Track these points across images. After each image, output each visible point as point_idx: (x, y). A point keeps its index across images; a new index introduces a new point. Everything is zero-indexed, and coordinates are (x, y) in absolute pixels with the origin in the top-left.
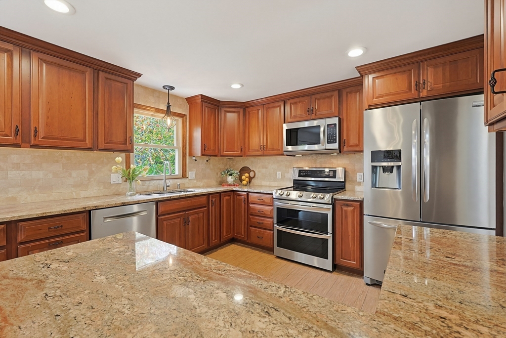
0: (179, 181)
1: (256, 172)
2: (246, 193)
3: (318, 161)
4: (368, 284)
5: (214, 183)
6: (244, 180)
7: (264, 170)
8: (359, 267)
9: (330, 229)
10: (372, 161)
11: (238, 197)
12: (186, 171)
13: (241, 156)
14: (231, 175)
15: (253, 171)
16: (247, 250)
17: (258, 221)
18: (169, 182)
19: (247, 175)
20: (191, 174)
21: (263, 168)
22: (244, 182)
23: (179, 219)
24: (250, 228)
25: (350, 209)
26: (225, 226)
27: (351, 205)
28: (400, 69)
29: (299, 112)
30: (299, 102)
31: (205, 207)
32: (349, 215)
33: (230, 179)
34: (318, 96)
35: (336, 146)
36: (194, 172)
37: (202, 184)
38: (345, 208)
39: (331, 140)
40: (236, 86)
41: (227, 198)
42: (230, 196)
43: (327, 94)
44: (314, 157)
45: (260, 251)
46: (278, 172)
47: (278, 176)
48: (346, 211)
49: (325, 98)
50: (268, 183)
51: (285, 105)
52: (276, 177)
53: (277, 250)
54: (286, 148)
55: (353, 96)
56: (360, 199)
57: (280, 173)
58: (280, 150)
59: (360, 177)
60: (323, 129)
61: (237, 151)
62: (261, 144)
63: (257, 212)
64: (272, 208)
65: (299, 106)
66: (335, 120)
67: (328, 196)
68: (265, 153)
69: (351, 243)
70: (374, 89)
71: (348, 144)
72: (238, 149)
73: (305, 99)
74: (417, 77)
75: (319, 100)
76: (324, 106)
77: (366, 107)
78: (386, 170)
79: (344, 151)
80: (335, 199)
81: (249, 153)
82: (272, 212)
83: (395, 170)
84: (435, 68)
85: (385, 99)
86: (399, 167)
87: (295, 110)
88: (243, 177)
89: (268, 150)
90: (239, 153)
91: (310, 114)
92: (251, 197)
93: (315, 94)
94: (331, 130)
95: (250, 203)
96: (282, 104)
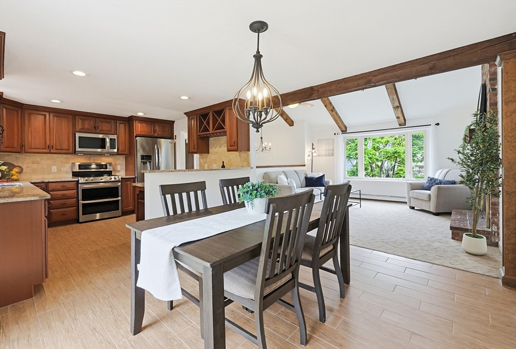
1: (23, 168)
3: (92, 159)
7: (35, 166)
9: (120, 194)
13: (19, 153)
15: (19, 167)
19: (15, 170)
21: (33, 163)
22: (15, 177)
28: (147, 123)
30: (87, 120)
32: (129, 185)
34: (101, 120)
35: (116, 150)
38: (127, 183)
39: (112, 147)
43: (108, 120)
44: (89, 156)
46: (53, 167)
49: (105, 122)
51: (74, 118)
52: (51, 171)
53: (82, 218)
54: (78, 149)
55: (122, 126)
56: (134, 177)
57: (56, 167)
58: (68, 150)
59: (119, 168)
60: (108, 140)
61: (16, 148)
62: (48, 143)
63: (60, 196)
64: (75, 191)
65: (86, 123)
66: (115, 137)
67: (120, 177)
68: (52, 151)
69: (130, 199)
70: (138, 128)
71: (120, 150)
72: (18, 145)
73: (91, 118)
74: (154, 127)
75: (102, 122)
76: (105, 126)
77: (135, 135)
78: (145, 163)
79: (118, 154)
80: (122, 179)
81: (29, 150)
82: (76, 193)
83: (148, 163)
84: (159, 126)
85: (143, 133)
86: (150, 162)
87: (83, 124)
88: (13, 172)
89: (56, 149)
90: (18, 150)
91: (95, 130)
92: (52, 186)
93: (99, 118)
94: (112, 142)
95: (51, 191)
96: (71, 116)
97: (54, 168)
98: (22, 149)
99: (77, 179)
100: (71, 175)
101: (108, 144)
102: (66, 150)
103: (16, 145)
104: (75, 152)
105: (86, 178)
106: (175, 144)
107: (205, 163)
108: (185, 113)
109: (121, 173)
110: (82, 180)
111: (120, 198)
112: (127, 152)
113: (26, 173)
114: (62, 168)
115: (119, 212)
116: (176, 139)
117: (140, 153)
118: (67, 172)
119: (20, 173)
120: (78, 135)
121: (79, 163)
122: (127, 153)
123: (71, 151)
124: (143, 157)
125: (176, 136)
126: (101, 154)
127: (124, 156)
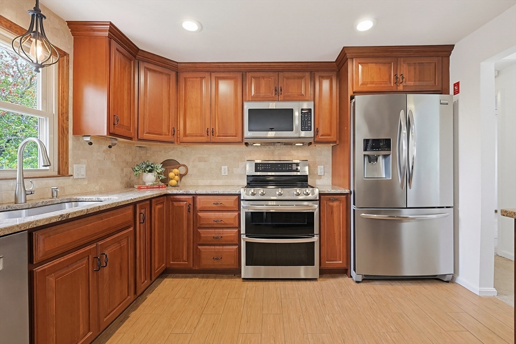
0: (53, 183)
1: (189, 167)
2: (191, 197)
3: (276, 152)
4: (358, 282)
5: (118, 185)
6: (172, 179)
7: (201, 165)
8: (345, 266)
9: (316, 231)
10: (365, 150)
11: (175, 204)
12: (67, 163)
14: (150, 171)
15: (184, 166)
16: (196, 282)
17: (214, 235)
18: (30, 186)
19: (176, 171)
20: (77, 169)
21: (199, 161)
22: (173, 182)
23: (85, 261)
24: (199, 247)
25: (335, 204)
26: (157, 252)
27: (336, 200)
29: (263, 91)
30: (263, 77)
31: (129, 227)
32: (335, 209)
33: (150, 178)
34: (287, 74)
35: (310, 134)
36: (84, 166)
37: (97, 188)
38: (331, 204)
39: (305, 126)
40: (190, 25)
41: (159, 206)
42: (163, 203)
43: (300, 74)
44: (272, 147)
45: (215, 278)
46: (223, 167)
47: (223, 172)
49: (294, 78)
50: (208, 182)
51: (244, 79)
52: (221, 172)
54: (248, 134)
55: (326, 84)
56: (347, 191)
57: (226, 167)
59: (320, 170)
60: (297, 114)
61: (166, 134)
62: (207, 127)
63: (213, 222)
64: (236, 214)
65: (263, 82)
66: (306, 105)
67: (317, 191)
68: (213, 140)
69: (337, 241)
70: (358, 72)
71: (320, 133)
72: (169, 132)
73: (271, 74)
74: (396, 70)
75: (288, 78)
76: (292, 87)
77: (350, 93)
78: (372, 159)
79: (316, 141)
80: (320, 194)
81: (185, 139)
82: (236, 219)
83: (381, 159)
84: (409, 65)
85: (369, 87)
86: (385, 156)
87: (257, 89)
88: (171, 175)
89: (218, 136)
90: (169, 138)
91: (278, 93)
92: (201, 202)
93: (283, 71)
94: (306, 115)
95: (201, 211)
96: (239, 75)
97: (225, 169)
98: (174, 138)
100: (246, 180)
101: (297, 122)
102: (233, 136)
103: (165, 130)
104: (244, 140)
106: (455, 106)
109: (323, 183)
111: (315, 239)
112: (333, 137)
114: (234, 169)
115: (312, 271)
116: (456, 92)
117: (361, 132)
118: (241, 177)
119: (182, 176)
120: (247, 107)
122: (335, 140)
124: (366, 141)
125: (457, 85)
126: (289, 143)
127: (330, 147)
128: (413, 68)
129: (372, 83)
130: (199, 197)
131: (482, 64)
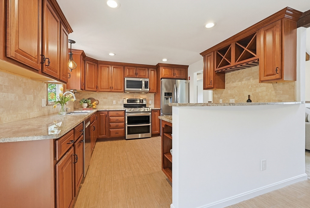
1: (99, 101)
2: (107, 112)
3: (135, 96)
7: (105, 100)
8: (159, 133)
9: (150, 122)
10: (165, 96)
11: (101, 114)
13: (96, 91)
15: (97, 100)
17: (116, 125)
19: (95, 102)
21: (104, 99)
22: (94, 107)
24: (110, 130)
25: (156, 113)
27: (156, 112)
28: (169, 68)
29: (131, 73)
30: (131, 69)
32: (156, 115)
34: (140, 68)
35: (148, 90)
38: (155, 113)
39: (146, 87)
40: (112, 54)
43: (143, 69)
44: (133, 94)
48: (155, 114)
49: (142, 70)
51: (124, 68)
52: (113, 103)
53: (127, 136)
54: (126, 89)
55: (153, 72)
56: (160, 109)
58: (121, 89)
59: (150, 102)
60: (143, 82)
61: (94, 88)
62: (110, 86)
63: (115, 120)
64: (124, 117)
65: (131, 71)
66: (147, 80)
67: (151, 109)
68: (112, 91)
69: (157, 125)
70: (163, 72)
71: (151, 89)
72: (95, 87)
73: (134, 68)
74: (174, 71)
75: (140, 70)
76: (142, 73)
77: (161, 78)
78: (167, 99)
79: (150, 92)
80: (152, 110)
81: (101, 90)
82: (124, 119)
83: (169, 98)
84: (177, 70)
85: (166, 76)
86: (171, 98)
87: (129, 72)
88: (94, 104)
89: (114, 89)
90: (95, 90)
91: (136, 75)
92: (111, 114)
93: (138, 67)
94: (146, 84)
95: (110, 117)
96: (122, 67)
97: (114, 102)
98: (97, 89)
99: (124, 110)
100: (123, 106)
101: (144, 85)
102: (120, 89)
104: (124, 91)
105: (130, 109)
106: (189, 84)
107: (219, 98)
108: (201, 54)
109: (152, 107)
110: (127, 110)
111: (150, 124)
112: (155, 91)
113: (100, 104)
114: (118, 102)
115: (149, 134)
116: (189, 80)
117: (164, 91)
118: (121, 105)
119: (97, 104)
120: (126, 79)
121: (128, 99)
122: (156, 92)
123: (122, 90)
124: (165, 93)
125: (189, 77)
126: (140, 93)
127: (154, 94)
128: (178, 71)
129: (167, 75)
130: (110, 112)
131: (194, 73)
